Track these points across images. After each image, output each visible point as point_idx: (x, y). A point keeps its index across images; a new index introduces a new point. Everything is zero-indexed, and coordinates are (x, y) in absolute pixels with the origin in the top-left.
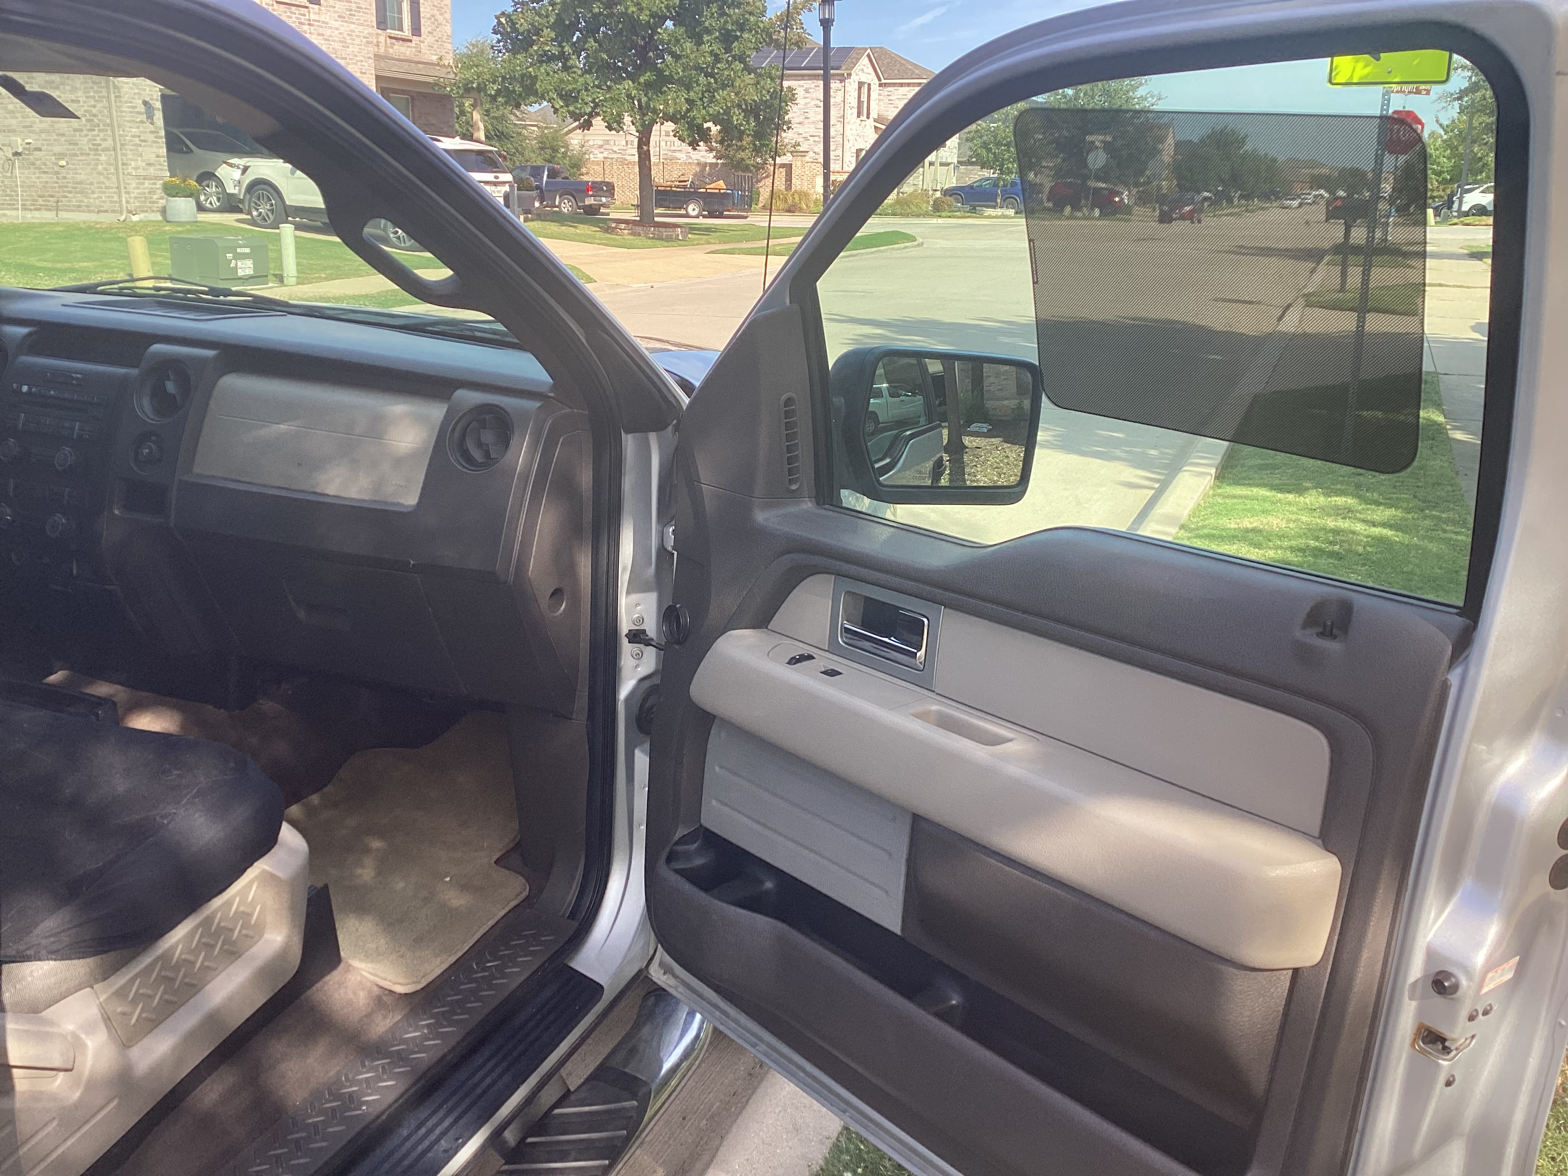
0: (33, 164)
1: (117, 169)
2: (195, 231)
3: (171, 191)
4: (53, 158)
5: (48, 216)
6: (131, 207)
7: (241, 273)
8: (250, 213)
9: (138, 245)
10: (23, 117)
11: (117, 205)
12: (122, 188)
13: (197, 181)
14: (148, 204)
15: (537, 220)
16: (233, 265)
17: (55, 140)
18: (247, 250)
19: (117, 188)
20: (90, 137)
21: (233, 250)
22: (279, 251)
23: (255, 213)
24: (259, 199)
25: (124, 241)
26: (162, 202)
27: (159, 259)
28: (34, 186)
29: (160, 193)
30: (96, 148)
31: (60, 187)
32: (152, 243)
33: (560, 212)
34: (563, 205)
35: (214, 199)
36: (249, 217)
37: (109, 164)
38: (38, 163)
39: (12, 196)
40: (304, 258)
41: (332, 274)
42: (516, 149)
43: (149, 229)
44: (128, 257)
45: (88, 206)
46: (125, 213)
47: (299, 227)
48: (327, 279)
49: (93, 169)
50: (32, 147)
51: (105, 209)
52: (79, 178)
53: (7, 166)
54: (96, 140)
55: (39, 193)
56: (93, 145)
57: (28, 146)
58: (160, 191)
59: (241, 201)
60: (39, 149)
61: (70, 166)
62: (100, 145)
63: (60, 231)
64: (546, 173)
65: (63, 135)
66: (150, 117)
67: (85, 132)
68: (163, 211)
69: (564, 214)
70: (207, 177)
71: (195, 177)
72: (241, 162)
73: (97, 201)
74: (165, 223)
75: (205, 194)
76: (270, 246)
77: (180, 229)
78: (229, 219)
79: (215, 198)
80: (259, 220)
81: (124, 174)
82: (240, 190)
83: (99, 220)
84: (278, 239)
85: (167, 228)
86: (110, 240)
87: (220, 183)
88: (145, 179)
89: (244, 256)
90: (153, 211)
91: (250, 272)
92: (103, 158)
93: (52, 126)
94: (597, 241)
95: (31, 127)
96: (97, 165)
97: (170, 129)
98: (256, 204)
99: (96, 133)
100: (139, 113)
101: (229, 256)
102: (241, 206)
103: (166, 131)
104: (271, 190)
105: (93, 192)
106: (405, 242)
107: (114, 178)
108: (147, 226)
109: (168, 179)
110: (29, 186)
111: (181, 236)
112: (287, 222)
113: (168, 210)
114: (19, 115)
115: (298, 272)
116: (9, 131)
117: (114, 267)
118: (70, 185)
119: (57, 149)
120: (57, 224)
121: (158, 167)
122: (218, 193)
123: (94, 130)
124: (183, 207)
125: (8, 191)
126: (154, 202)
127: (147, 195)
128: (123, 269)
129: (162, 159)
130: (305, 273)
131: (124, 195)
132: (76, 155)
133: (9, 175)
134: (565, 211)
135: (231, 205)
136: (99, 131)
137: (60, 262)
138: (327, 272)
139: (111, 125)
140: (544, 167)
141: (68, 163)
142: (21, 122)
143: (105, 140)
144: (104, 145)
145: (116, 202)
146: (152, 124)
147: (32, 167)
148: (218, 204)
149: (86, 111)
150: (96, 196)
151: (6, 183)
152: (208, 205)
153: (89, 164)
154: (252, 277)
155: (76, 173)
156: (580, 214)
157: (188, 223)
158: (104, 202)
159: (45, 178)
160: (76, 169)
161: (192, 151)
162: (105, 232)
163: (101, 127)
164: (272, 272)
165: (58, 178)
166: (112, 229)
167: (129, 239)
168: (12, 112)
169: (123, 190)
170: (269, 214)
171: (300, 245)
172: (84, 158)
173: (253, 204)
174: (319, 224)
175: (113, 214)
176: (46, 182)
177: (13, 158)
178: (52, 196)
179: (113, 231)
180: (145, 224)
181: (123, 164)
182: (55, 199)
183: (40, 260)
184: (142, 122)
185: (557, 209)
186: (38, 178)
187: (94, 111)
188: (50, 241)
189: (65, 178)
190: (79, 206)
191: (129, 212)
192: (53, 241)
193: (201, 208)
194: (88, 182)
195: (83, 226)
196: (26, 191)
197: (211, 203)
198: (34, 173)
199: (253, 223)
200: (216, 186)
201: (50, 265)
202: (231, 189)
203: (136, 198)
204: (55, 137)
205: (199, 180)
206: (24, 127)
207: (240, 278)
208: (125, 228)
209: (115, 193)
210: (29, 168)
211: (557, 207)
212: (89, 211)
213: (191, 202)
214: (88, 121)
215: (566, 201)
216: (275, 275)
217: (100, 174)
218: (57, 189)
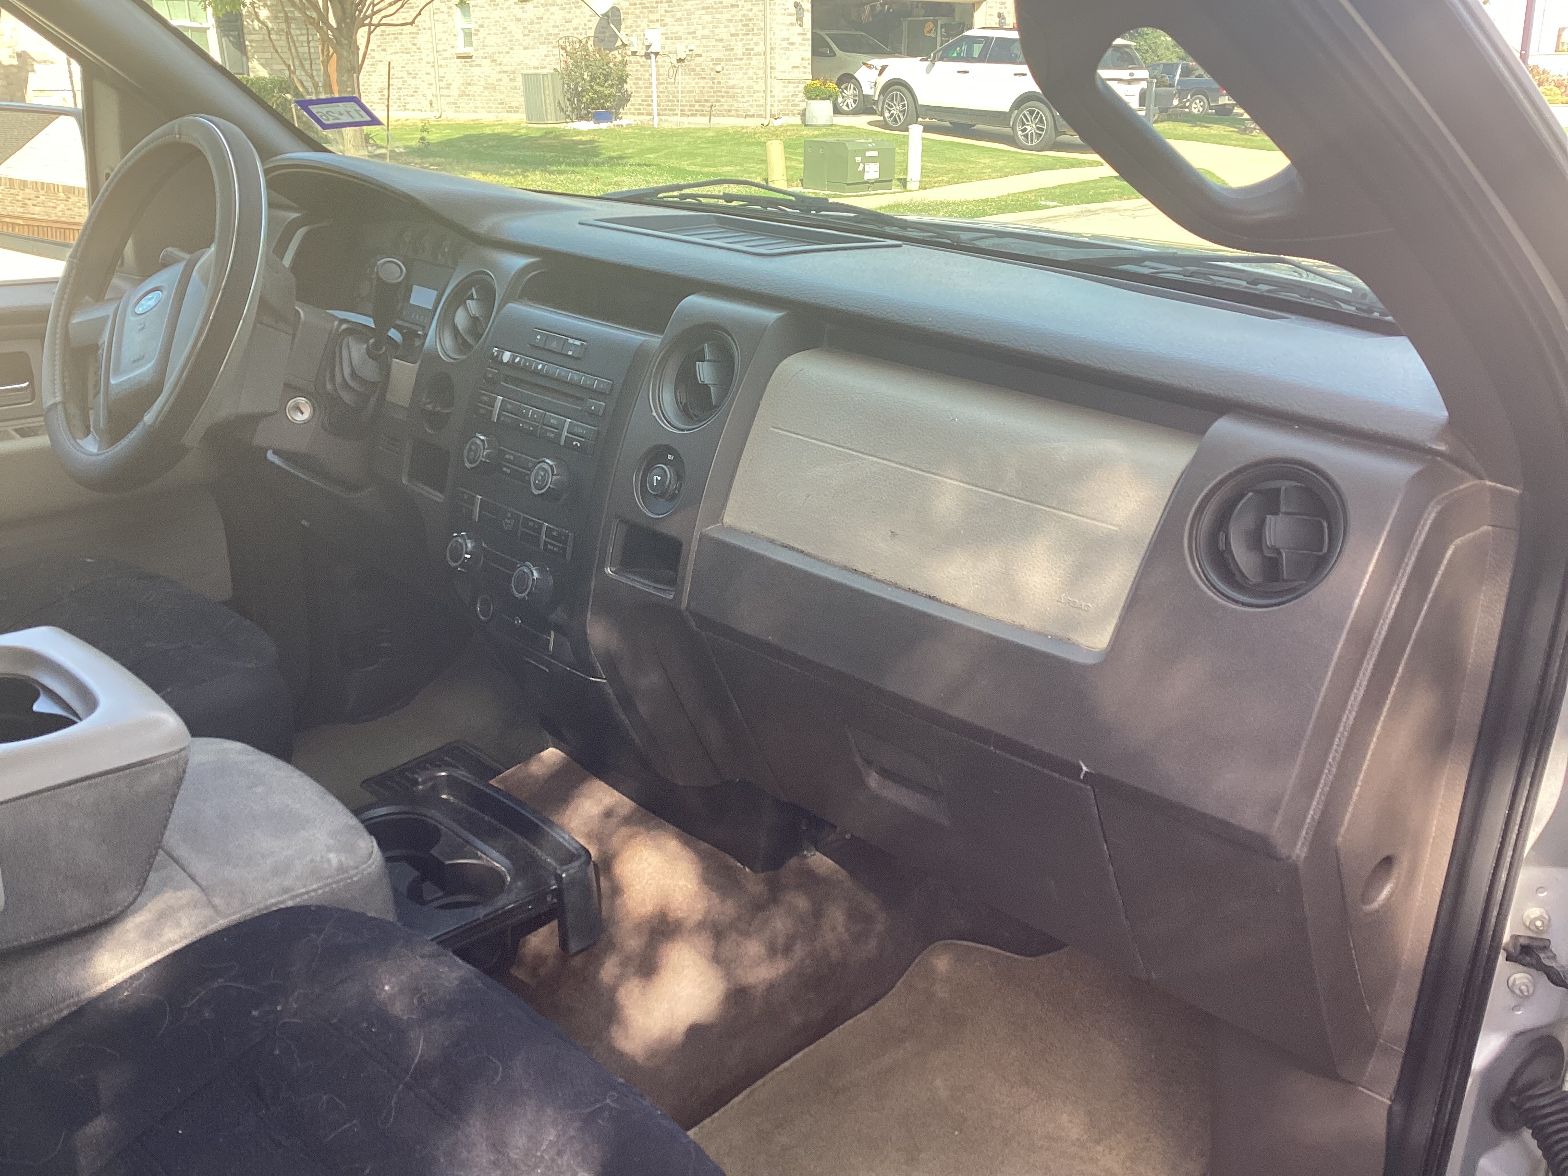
0: (694, 70)
1: (765, 73)
2: (830, 135)
3: (812, 94)
4: (711, 63)
5: (701, 121)
6: (775, 111)
7: (867, 177)
8: (882, 114)
9: (775, 150)
10: (688, 25)
11: (763, 109)
12: (769, 92)
13: (837, 84)
14: (790, 107)
15: (1168, 120)
16: (860, 168)
17: (714, 46)
18: (875, 154)
19: (764, 91)
20: (744, 42)
21: (861, 153)
22: (906, 154)
23: (887, 114)
24: (892, 101)
25: (763, 145)
26: (803, 105)
27: (794, 163)
28: (692, 92)
29: (801, 96)
30: (748, 52)
31: (714, 92)
32: (788, 147)
33: (1190, 113)
34: (1194, 105)
35: (850, 101)
36: (881, 118)
37: (759, 68)
38: (698, 69)
39: (673, 101)
40: (930, 162)
41: (953, 178)
42: (1149, 46)
43: (789, 133)
44: (765, 162)
45: (737, 110)
46: (768, 116)
47: (927, 129)
48: (948, 183)
49: (745, 74)
50: (694, 53)
51: (752, 113)
52: (731, 83)
53: (671, 73)
54: (749, 44)
55: (697, 98)
56: (747, 49)
57: (691, 53)
58: (802, 94)
59: (876, 103)
60: (700, 56)
61: (725, 71)
62: (753, 49)
63: (710, 137)
64: (1179, 71)
65: (722, 40)
66: (800, 19)
67: (741, 37)
68: (803, 114)
69: (1194, 115)
70: (847, 79)
71: (835, 80)
72: (878, 62)
73: (745, 105)
74: (803, 127)
75: (843, 97)
76: (897, 150)
77: (816, 132)
78: (862, 122)
79: (852, 101)
80: (890, 121)
81: (771, 77)
82: (875, 93)
83: (745, 125)
84: (905, 142)
85: (805, 132)
86: (752, 144)
87: (858, 86)
88: (789, 82)
89: (872, 160)
90: (794, 115)
91: (876, 176)
92: (754, 62)
93: (713, 32)
94: (1234, 142)
95: (695, 33)
96: (748, 69)
97: (815, 31)
98: (889, 105)
99: (750, 37)
100: (790, 15)
101: (858, 159)
102: (874, 107)
103: (813, 33)
104: (904, 89)
105: (743, 97)
106: (1032, 141)
107: (762, 82)
108: (787, 130)
109: (809, 82)
110: (689, 92)
111: (816, 139)
112: (916, 122)
113: (807, 112)
114: (685, 23)
115: (922, 176)
116: (676, 38)
117: (752, 172)
118: (723, 90)
119: (715, 55)
120: (709, 129)
121: (802, 70)
122: (855, 96)
123: (748, 34)
124: (821, 111)
125: (671, 96)
126: (796, 105)
127: (790, 98)
128: (760, 174)
129: (807, 62)
130: (928, 176)
131: (769, 98)
132: (731, 60)
133: (672, 80)
134: (1196, 111)
135: (865, 106)
136: (753, 35)
137: (706, 166)
138: (950, 176)
139: (764, 29)
140: (1178, 64)
141: (723, 69)
142: (687, 29)
143: (756, 44)
144: (757, 49)
145: (762, 106)
146: (800, 26)
147: (692, 73)
148: (854, 106)
149: (744, 15)
150: (744, 100)
151: (669, 89)
152: (846, 108)
153: (741, 69)
154: (877, 181)
155: (730, 78)
156: (1211, 114)
157: (824, 126)
158: (751, 106)
159: (702, 83)
160: (729, 74)
161: (835, 55)
162: (750, 137)
163: (755, 31)
164: (896, 176)
165: (713, 83)
166: (755, 133)
167: (769, 143)
168: (680, 20)
169: (769, 94)
170: (901, 114)
171: (926, 150)
172: (737, 62)
173: (886, 106)
174: (947, 124)
175: (759, 119)
176: (704, 88)
177: (677, 65)
178: (706, 101)
179: (757, 136)
180: (786, 128)
181: (771, 68)
182: (710, 104)
183: (691, 164)
184: (792, 24)
185: (1187, 110)
186: (697, 83)
187: (751, 15)
188: (701, 146)
189: (719, 83)
190: (730, 111)
191: (772, 116)
192: (704, 146)
193: (837, 111)
194: (739, 86)
195: (731, 131)
196: (685, 97)
197: (847, 105)
198: (694, 79)
199: (885, 125)
200: (854, 89)
201: (698, 169)
202: (867, 91)
203: (779, 101)
204: (714, 43)
205: (839, 83)
206: (689, 33)
207: (867, 182)
208: (767, 132)
209: (763, 97)
210: (690, 74)
211: (1187, 107)
212: (738, 116)
213: (828, 105)
214: (744, 25)
215: (1198, 101)
216: (899, 180)
217: (749, 78)
218: (712, 94)
